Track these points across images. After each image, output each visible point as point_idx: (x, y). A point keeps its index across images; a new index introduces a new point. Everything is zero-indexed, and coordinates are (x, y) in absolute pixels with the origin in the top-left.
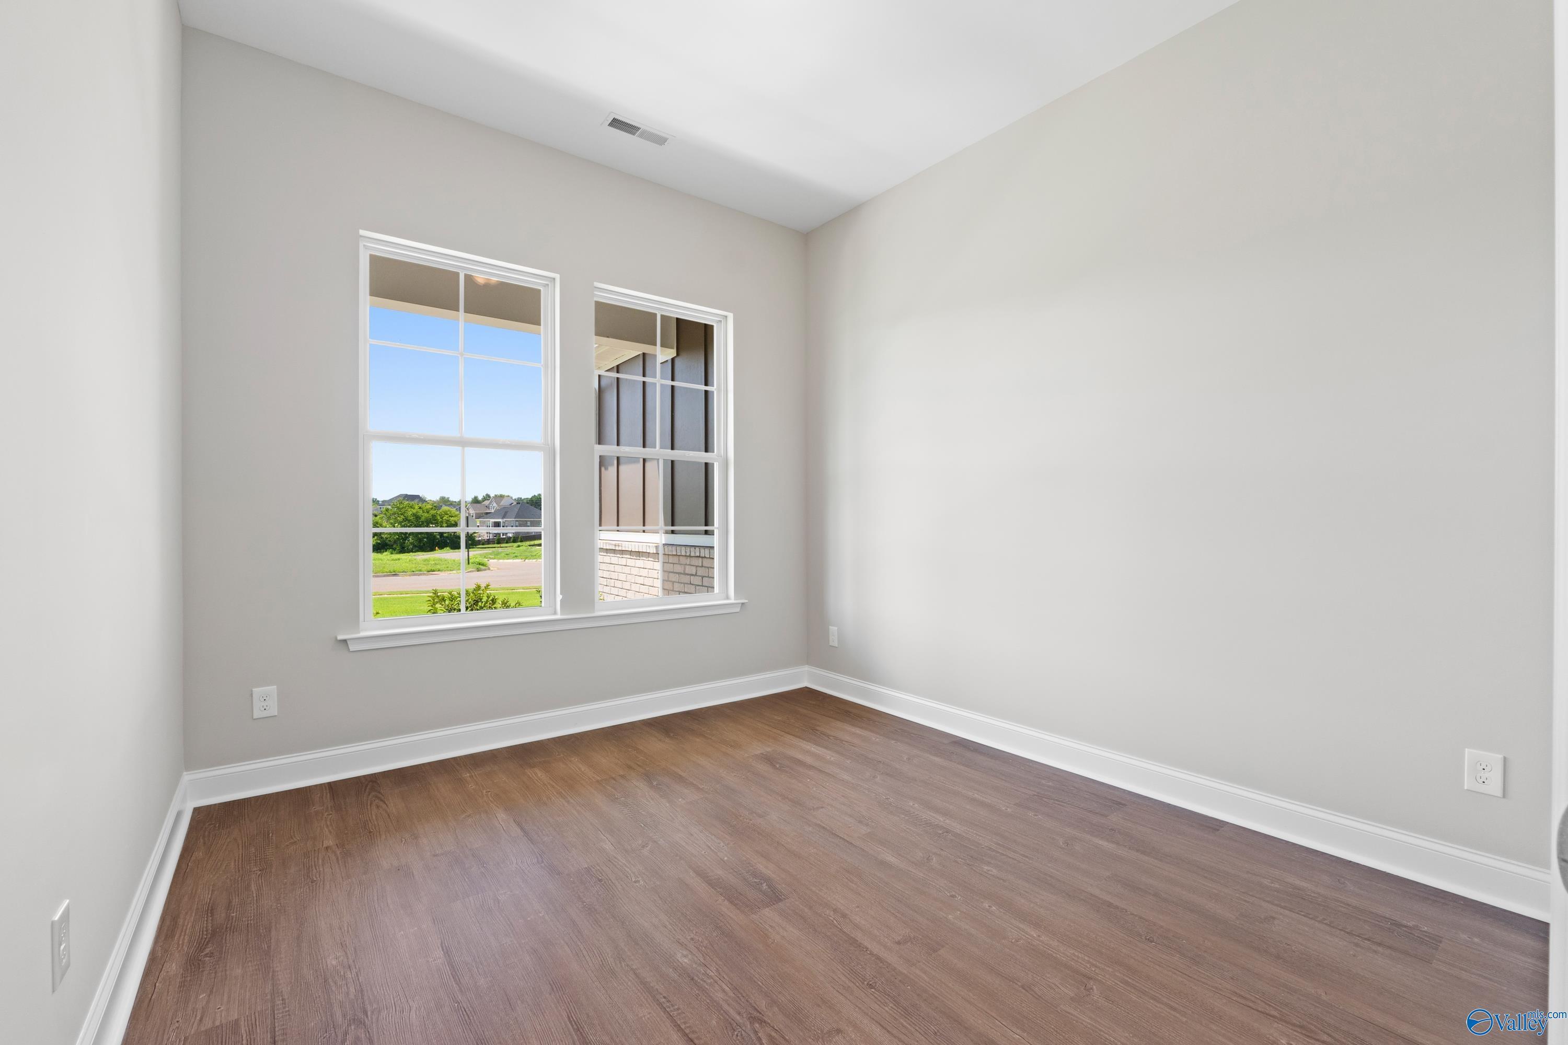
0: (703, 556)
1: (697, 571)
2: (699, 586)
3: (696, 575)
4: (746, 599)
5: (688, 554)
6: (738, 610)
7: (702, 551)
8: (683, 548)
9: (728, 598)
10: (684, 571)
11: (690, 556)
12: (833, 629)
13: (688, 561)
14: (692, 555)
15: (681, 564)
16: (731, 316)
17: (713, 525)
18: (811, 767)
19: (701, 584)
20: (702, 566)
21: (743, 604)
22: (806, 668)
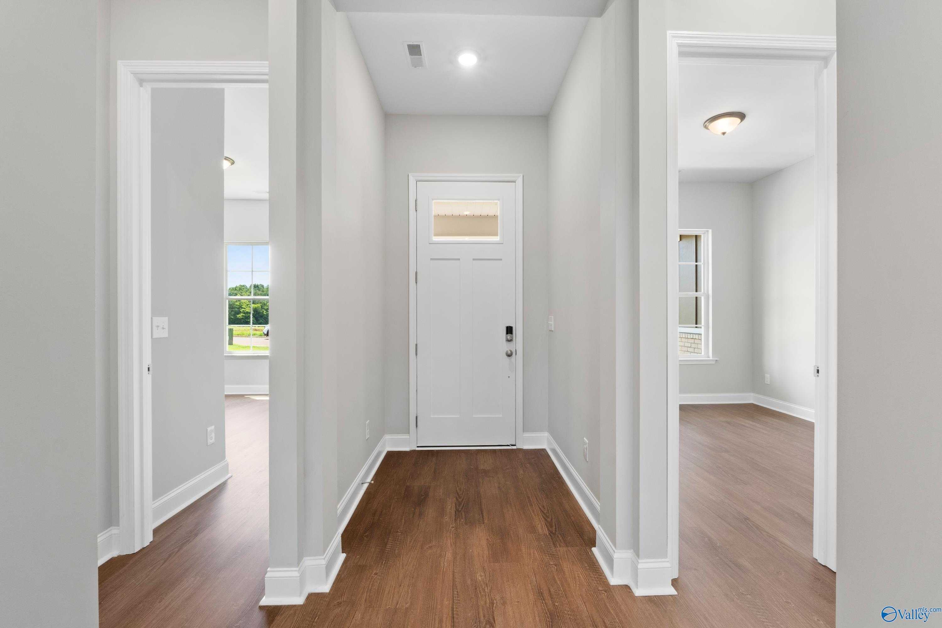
0: (695, 338)
1: (691, 345)
2: (692, 352)
3: (691, 347)
4: (718, 358)
5: (686, 337)
6: (714, 363)
7: (694, 335)
8: (684, 334)
9: (708, 357)
10: (684, 345)
11: (687, 338)
12: (767, 376)
13: (686, 340)
14: (688, 337)
15: (682, 342)
16: (710, 231)
17: (701, 324)
18: (747, 427)
19: (693, 351)
20: (694, 343)
21: (716, 360)
22: (752, 394)
